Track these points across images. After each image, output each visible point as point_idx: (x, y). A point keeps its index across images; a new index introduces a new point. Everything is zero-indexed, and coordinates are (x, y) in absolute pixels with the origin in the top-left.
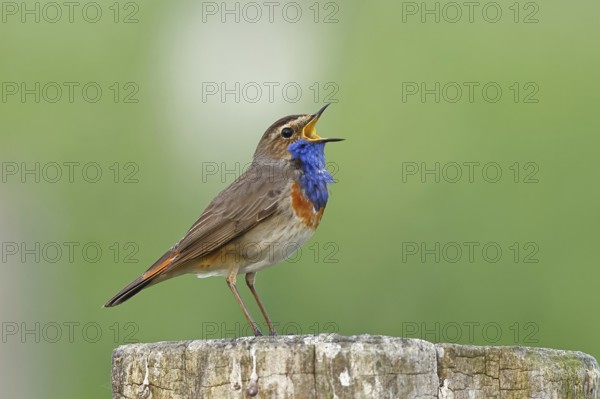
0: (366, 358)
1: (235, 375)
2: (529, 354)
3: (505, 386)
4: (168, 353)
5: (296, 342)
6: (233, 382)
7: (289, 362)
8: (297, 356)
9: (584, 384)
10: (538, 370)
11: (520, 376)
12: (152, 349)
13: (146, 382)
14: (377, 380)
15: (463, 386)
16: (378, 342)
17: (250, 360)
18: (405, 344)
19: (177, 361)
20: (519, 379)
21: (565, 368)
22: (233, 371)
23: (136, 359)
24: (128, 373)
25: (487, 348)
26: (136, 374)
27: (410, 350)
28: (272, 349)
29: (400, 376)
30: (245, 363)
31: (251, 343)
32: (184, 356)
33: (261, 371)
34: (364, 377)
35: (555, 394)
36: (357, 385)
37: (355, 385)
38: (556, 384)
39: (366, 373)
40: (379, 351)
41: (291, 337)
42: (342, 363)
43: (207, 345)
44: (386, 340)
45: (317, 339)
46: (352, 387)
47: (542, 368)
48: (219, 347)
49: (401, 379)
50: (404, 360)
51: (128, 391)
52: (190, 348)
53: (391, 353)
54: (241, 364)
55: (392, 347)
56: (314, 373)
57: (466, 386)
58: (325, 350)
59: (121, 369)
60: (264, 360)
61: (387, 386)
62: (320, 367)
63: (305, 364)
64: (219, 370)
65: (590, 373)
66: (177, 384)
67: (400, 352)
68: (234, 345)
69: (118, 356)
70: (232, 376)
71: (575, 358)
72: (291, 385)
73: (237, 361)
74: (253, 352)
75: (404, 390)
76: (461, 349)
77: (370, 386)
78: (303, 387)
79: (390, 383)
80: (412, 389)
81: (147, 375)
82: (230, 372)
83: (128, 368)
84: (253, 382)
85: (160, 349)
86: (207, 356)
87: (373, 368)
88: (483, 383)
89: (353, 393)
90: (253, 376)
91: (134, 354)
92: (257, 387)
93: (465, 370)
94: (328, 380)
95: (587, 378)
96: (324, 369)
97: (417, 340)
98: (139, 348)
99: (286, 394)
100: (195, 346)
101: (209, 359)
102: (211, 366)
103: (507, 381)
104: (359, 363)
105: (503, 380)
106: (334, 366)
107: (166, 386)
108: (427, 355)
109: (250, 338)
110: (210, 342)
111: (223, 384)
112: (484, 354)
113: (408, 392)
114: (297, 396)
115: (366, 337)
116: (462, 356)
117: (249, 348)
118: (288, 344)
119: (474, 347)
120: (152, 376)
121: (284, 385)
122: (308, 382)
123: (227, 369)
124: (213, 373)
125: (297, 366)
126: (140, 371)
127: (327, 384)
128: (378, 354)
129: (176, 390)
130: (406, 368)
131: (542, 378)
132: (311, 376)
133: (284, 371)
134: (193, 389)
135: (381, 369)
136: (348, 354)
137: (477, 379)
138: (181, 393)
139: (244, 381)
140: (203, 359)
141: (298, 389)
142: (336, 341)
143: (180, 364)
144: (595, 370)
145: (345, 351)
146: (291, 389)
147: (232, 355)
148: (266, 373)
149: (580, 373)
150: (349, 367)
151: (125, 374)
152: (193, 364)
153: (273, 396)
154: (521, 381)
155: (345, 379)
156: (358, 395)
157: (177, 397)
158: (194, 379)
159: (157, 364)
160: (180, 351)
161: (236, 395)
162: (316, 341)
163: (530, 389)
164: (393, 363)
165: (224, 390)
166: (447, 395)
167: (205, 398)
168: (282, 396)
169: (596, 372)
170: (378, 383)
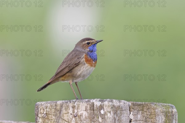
0: (108, 106)
1: (71, 111)
2: (155, 105)
3: (148, 114)
4: (51, 104)
5: (88, 101)
6: (70, 113)
7: (86, 107)
8: (89, 105)
9: (171, 113)
10: (158, 109)
11: (153, 111)
12: (47, 103)
13: (45, 113)
14: (111, 112)
15: (136, 114)
16: (112, 101)
17: (75, 106)
18: (120, 102)
19: (54, 107)
21: (166, 109)
22: (70, 110)
23: (42, 106)
25: (143, 103)
26: (42, 110)
27: (121, 103)
28: (81, 103)
29: (118, 111)
30: (74, 107)
31: (75, 101)
32: (56, 105)
33: (78, 110)
34: (108, 111)
35: (163, 116)
36: (106, 113)
37: (105, 114)
38: (163, 113)
39: (108, 110)
40: (112, 104)
41: (87, 100)
42: (101, 107)
43: (63, 102)
44: (114, 100)
46: (104, 114)
47: (159, 109)
48: (66, 103)
49: (119, 112)
50: (119, 106)
51: (40, 115)
52: (58, 103)
53: (116, 104)
55: (116, 103)
56: (93, 110)
57: (137, 114)
58: (97, 104)
59: (38, 109)
60: (79, 106)
61: (115, 114)
62: (95, 109)
63: (91, 107)
64: (66, 109)
65: (173, 110)
66: (54, 113)
67: (118, 104)
68: (70, 102)
69: (37, 105)
71: (168, 106)
72: (87, 114)
73: (71, 107)
74: (76, 104)
75: (120, 115)
76: (136, 103)
77: (110, 114)
78: (90, 114)
80: (122, 115)
81: (45, 111)
82: (69, 110)
84: (76, 113)
85: (49, 103)
87: (110, 109)
88: (142, 113)
89: (105, 116)
90: (76, 111)
92: (77, 114)
93: (137, 109)
94: (97, 112)
95: (172, 112)
97: (123, 101)
98: (43, 103)
99: (85, 116)
100: (59, 102)
101: (63, 106)
102: (64, 108)
103: (149, 112)
104: (106, 107)
105: (148, 112)
106: (99, 108)
107: (51, 114)
108: (126, 105)
110: (63, 101)
111: (67, 113)
112: (142, 105)
113: (121, 116)
114: (89, 117)
115: (108, 100)
116: (136, 105)
117: (75, 103)
118: (86, 102)
119: (140, 103)
120: (47, 111)
121: (85, 114)
122: (92, 113)
123: (68, 109)
124: (64, 110)
125: (88, 108)
126: (43, 109)
128: (112, 105)
129: (54, 115)
130: (120, 109)
131: (159, 112)
132: (92, 111)
133: (85, 110)
134: (58, 115)
135: (113, 109)
137: (140, 112)
138: (55, 116)
139: (73, 112)
140: (62, 106)
141: (89, 115)
142: (100, 101)
143: (55, 108)
144: (174, 109)
145: (102, 104)
146: (87, 115)
147: (70, 105)
148: (79, 110)
149: (170, 110)
150: (103, 108)
151: (39, 110)
152: (58, 108)
153: (82, 117)
154: (153, 113)
155: (102, 112)
156: (106, 117)
157: (54, 117)
158: (59, 112)
159: (48, 108)
160: (55, 104)
161: (71, 116)
162: (94, 101)
163: (156, 115)
164: (116, 107)
165: (67, 115)
166: (132, 117)
167: (62, 117)
168: (84, 117)
169: (175, 110)
170: (112, 113)
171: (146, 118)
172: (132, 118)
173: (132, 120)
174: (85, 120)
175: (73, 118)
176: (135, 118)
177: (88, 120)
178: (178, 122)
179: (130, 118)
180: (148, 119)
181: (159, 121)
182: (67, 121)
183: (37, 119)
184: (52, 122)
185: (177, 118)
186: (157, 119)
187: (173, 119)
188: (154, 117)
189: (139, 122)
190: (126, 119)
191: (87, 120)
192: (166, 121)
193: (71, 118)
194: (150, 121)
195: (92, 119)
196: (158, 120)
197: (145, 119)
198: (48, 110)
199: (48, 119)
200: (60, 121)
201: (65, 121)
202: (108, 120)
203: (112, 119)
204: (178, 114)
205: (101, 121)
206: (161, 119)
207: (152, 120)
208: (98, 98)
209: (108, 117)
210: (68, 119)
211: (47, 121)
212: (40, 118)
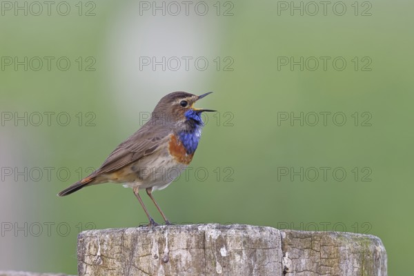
0: (237, 239)
1: (155, 250)
2: (339, 236)
3: (324, 257)
4: (113, 236)
5: (193, 228)
6: (154, 254)
7: (188, 242)
8: (194, 237)
9: (373, 255)
10: (344, 246)
11: (333, 250)
12: (103, 233)
13: (99, 254)
14: (243, 252)
15: (297, 257)
16: (244, 229)
17: (164, 240)
18: (261, 230)
19: (118, 241)
20: (333, 252)
21: (361, 245)
22: (154, 247)
23: (93, 240)
24: (87, 248)
25: (313, 232)
26: (92, 249)
27: (264, 234)
28: (178, 233)
29: (258, 250)
30: (161, 242)
31: (165, 229)
32: (122, 238)
33: (171, 247)
34: (235, 251)
35: (355, 261)
36: (231, 255)
37: (230, 256)
38: (356, 255)
39: (237, 248)
40: (245, 235)
41: (190, 226)
42: (221, 242)
43: (137, 231)
44: (249, 227)
45: (206, 227)
46: (228, 257)
47: (347, 244)
48: (145, 231)
49: (259, 252)
50: (260, 240)
51: (87, 260)
52: (127, 233)
53: (252, 236)
54: (159, 242)
55: (253, 232)
56: (204, 248)
57: (299, 256)
58: (211, 234)
59: (83, 246)
60: (173, 240)
61: (250, 256)
62: (208, 245)
63: (198, 242)
64: (145, 246)
65: (377, 248)
66: (119, 255)
67: (258, 235)
68: (154, 231)
69: (81, 238)
70: (152, 250)
71: (368, 239)
72: (190, 256)
73: (156, 241)
74: (166, 235)
75: (260, 259)
76: (296, 233)
77: (239, 257)
78: (197, 257)
79: (252, 254)
80: (266, 258)
81: (99, 250)
82: (151, 247)
83: (87, 245)
84: (166, 254)
85: (108, 233)
86: (137, 237)
87: (241, 245)
88: (310, 255)
89: (228, 261)
90: (166, 250)
91: (91, 236)
92: (168, 257)
93: (299, 246)
94: (213, 253)
95: (375, 251)
96: (210, 246)
97: (269, 228)
98: (95, 232)
99: (187, 261)
100: (129, 231)
101: (138, 240)
102: (140, 244)
103: (325, 253)
104: (232, 242)
105: (322, 253)
106: (217, 244)
107: (112, 256)
108: (275, 237)
109: (164, 226)
110: (138, 229)
111: (147, 255)
112: (310, 237)
113: (263, 260)
114: (194, 263)
115: (237, 225)
116: (297, 238)
117: (163, 233)
118: (188, 230)
119: (305, 232)
120: (102, 250)
121: (186, 256)
122: (201, 254)
123: (149, 246)
124: (141, 248)
125: (193, 244)
126: (95, 247)
127: (212, 255)
128: (244, 236)
129: (118, 259)
130: (262, 245)
131: (347, 251)
132: (202, 250)
133: (185, 247)
134: (128, 258)
135: (246, 246)
136: (225, 236)
137: (306, 252)
138: (121, 261)
139: (160, 253)
140: (135, 240)
141: (194, 258)
142: (218, 228)
143: (120, 243)
144: (380, 246)
145: (223, 235)
146: (190, 259)
147: (152, 237)
148: (174, 249)
149: (371, 248)
150: (226, 245)
151: (86, 249)
152: (128, 243)
153: (179, 263)
154: (334, 253)
155: (223, 252)
156: (232, 262)
157: (118, 264)
158: (129, 252)
159: (106, 243)
160: (120, 235)
161: (156, 262)
162: (205, 228)
163: (340, 258)
164: (254, 242)
165: (148, 258)
166: (287, 262)
167: (136, 264)
168: (184, 263)
169: (381, 248)
170: (244, 254)
171: (318, 266)
172: (288, 266)
173: (288, 269)
174: (185, 270)
175: (159, 265)
176: (295, 265)
177: (193, 270)
178: (388, 273)
179: (284, 265)
180: (322, 267)
181: (347, 272)
182: (148, 272)
183: (82, 268)
184: (115, 274)
185: (386, 265)
186: (343, 267)
187: (378, 267)
188: (337, 264)
189: (302, 273)
190: (275, 267)
191: (190, 270)
192: (362, 271)
193: (156, 264)
194: (327, 272)
195: (202, 266)
196: (344, 269)
197: (317, 268)
198: (105, 247)
199: (105, 267)
200: (131, 272)
201: (143, 271)
202: (236, 270)
203: (246, 268)
204: (388, 257)
205: (220, 272)
206: (350, 268)
207: (331, 271)
208: (214, 223)
209: (235, 264)
210: (149, 268)
211: (103, 271)
212: (87, 265)
